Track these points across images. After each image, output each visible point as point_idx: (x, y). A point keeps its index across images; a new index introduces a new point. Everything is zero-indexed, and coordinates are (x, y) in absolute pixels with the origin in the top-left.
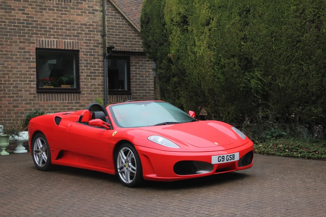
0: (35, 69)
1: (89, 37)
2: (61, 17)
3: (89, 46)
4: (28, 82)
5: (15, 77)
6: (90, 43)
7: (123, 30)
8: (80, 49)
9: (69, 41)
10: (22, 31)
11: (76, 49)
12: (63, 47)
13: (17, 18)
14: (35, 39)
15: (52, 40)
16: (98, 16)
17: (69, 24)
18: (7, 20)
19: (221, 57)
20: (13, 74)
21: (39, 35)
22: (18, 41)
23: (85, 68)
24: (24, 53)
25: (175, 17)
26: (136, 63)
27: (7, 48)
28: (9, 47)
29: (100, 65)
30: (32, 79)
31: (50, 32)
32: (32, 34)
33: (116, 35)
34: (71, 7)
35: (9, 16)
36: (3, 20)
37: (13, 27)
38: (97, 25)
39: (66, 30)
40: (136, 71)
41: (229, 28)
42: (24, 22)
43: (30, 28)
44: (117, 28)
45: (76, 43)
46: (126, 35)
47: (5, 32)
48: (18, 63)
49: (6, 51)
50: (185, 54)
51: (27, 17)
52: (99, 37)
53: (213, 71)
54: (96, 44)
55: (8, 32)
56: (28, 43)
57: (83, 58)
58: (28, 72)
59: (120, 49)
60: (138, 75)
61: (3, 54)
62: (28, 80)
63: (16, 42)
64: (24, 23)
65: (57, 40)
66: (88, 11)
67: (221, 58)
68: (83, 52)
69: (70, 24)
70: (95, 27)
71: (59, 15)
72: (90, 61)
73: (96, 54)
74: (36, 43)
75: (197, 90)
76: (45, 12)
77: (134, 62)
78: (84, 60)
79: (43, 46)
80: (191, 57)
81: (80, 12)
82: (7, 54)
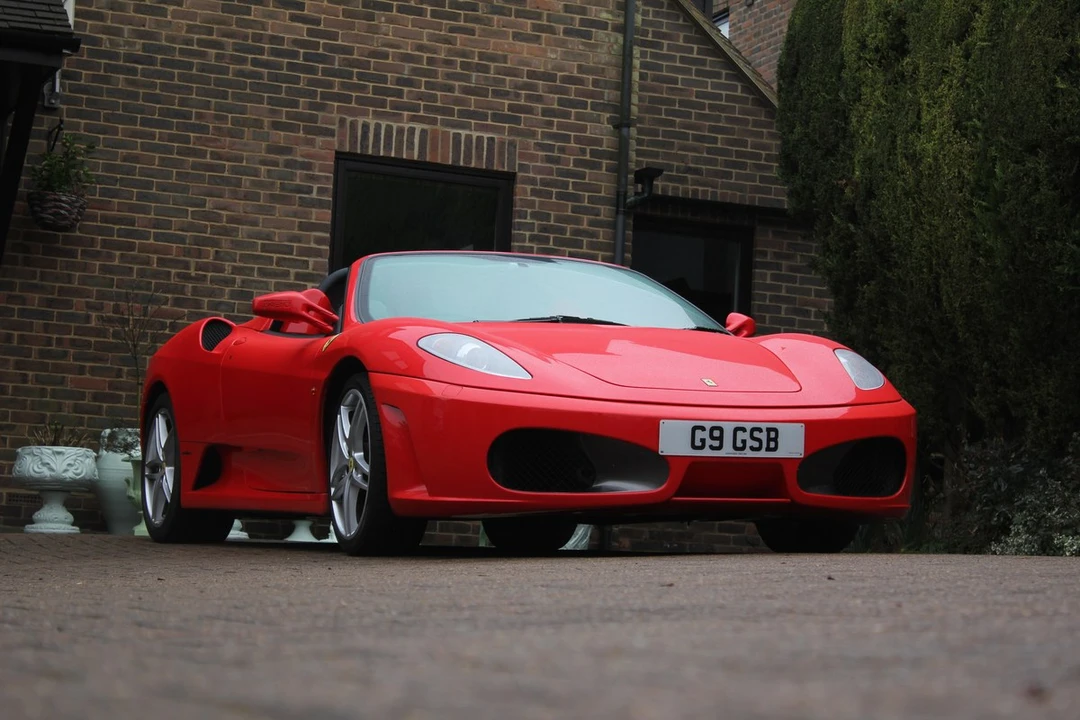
0: (326, 232)
1: (560, 126)
2: (447, 41)
3: (557, 161)
4: (292, 280)
5: (243, 258)
6: (562, 150)
7: (730, 120)
8: (520, 170)
9: (475, 134)
10: (284, 85)
11: (500, 169)
12: (445, 156)
13: (270, 32)
14: (336, 116)
15: (407, 126)
16: (605, 48)
17: (478, 71)
18: (231, 41)
19: (994, 159)
20: (238, 245)
21: (353, 105)
22: (266, 121)
23: (535, 246)
24: (286, 166)
25: (871, 30)
26: (777, 255)
27: (219, 144)
28: (228, 139)
29: (601, 240)
30: (310, 270)
31: (399, 94)
32: (324, 96)
33: (697, 138)
34: (493, 7)
35: (237, 26)
36: (214, 37)
37: (252, 65)
38: (596, 83)
39: (467, 91)
40: (779, 288)
41: (1021, 32)
42: (296, 49)
43: (319, 76)
44: (707, 112)
45: (502, 143)
46: (744, 144)
47: (218, 82)
48: (261, 203)
49: (216, 156)
50: (891, 169)
51: (310, 32)
52: (601, 129)
53: (969, 223)
54: (588, 157)
55: (230, 84)
56: (307, 131)
57: (531, 204)
58: (298, 239)
59: (714, 194)
60: (784, 306)
61: (201, 164)
62: (293, 271)
63: (258, 124)
64: (295, 55)
65: (425, 127)
66: (562, 27)
67: (994, 164)
68: (532, 181)
69: (486, 69)
70: (591, 88)
71: (442, 33)
72: (558, 219)
73: (587, 194)
74: (336, 133)
75: (930, 318)
76: (383, 19)
77: (770, 250)
78: (532, 213)
79: (367, 147)
80: (904, 180)
81: (529, 25)
82: (217, 165)
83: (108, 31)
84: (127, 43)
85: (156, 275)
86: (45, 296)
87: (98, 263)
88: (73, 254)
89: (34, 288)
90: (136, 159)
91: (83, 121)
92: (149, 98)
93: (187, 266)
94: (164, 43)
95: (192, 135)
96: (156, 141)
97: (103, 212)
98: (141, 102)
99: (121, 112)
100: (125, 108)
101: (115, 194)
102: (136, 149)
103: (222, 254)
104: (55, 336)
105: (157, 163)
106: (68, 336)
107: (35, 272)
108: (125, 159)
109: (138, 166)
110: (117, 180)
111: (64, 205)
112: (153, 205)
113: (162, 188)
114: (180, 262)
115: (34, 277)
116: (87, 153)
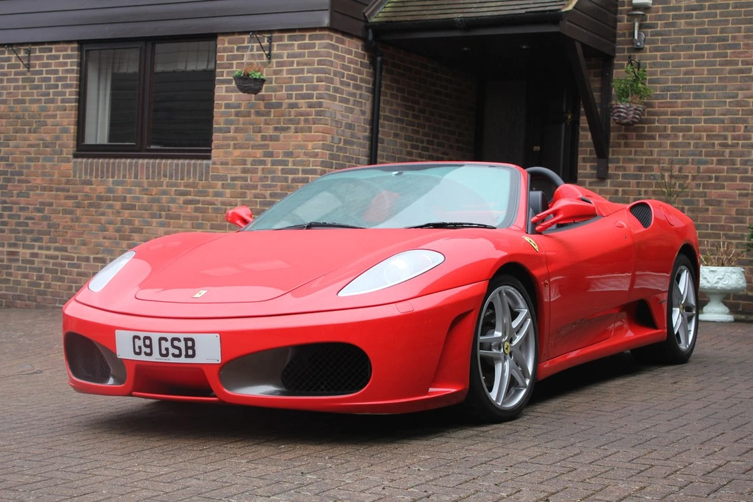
27: (747, 54)
49: (745, 63)
82: (746, 69)
85: (705, 146)
86: (637, 165)
87: (669, 142)
88: (653, 138)
89: (631, 161)
90: (692, 72)
91: (659, 54)
92: (701, 32)
93: (725, 138)
95: (729, 51)
96: (706, 59)
97: (672, 109)
98: (695, 35)
99: (682, 44)
100: (685, 40)
101: (679, 96)
102: (692, 66)
103: (749, 128)
104: (643, 189)
105: (705, 73)
106: (651, 189)
107: (631, 151)
108: (685, 74)
109: (693, 77)
110: (680, 88)
111: (622, 110)
112: (703, 100)
113: (709, 89)
114: (721, 136)
115: (631, 154)
116: (662, 72)
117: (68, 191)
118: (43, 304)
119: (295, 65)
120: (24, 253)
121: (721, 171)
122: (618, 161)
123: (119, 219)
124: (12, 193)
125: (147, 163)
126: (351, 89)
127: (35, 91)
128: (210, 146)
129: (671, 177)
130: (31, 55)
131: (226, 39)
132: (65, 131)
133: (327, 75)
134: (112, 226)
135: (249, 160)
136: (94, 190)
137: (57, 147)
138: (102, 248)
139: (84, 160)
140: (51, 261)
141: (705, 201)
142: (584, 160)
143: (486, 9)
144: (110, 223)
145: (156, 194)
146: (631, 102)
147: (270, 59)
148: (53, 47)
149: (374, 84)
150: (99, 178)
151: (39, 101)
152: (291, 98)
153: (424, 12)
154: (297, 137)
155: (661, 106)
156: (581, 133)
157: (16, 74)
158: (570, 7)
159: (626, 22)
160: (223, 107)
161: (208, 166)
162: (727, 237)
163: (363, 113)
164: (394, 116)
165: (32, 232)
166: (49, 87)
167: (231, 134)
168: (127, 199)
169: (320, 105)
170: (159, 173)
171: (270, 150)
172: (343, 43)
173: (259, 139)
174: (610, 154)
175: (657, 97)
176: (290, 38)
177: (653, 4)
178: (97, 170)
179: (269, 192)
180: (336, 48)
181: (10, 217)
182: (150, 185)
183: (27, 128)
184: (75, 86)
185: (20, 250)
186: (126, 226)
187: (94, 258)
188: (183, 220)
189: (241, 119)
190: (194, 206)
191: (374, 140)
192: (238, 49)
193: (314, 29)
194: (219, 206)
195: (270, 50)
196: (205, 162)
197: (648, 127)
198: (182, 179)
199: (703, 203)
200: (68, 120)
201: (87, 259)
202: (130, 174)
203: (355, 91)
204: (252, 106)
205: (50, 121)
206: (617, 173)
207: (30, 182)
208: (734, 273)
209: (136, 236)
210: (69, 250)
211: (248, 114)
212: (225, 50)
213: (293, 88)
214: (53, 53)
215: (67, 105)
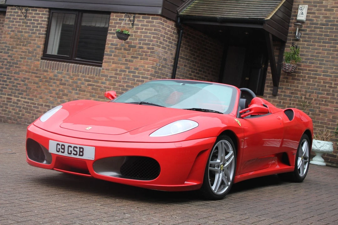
83: (316, 17)
84: (321, 20)
85: (322, 86)
86: (291, 91)
87: (306, 82)
88: (299, 80)
89: (288, 89)
90: (320, 53)
91: (306, 43)
92: (326, 35)
93: (331, 84)
94: (332, 19)
96: (326, 48)
97: (309, 68)
98: (323, 37)
99: (317, 40)
100: (318, 38)
101: (313, 63)
102: (320, 50)
104: (292, 102)
106: (296, 103)
107: (289, 85)
109: (320, 55)
110: (314, 59)
111: (287, 66)
112: (323, 66)
113: (327, 61)
114: (329, 82)
115: (288, 86)
116: (306, 51)
117: (37, 74)
118: (20, 122)
119: (144, 30)
120: (14, 99)
121: (328, 98)
122: (282, 88)
123: (58, 89)
124: (12, 72)
125: (73, 65)
126: (167, 43)
127: (27, 28)
128: (102, 61)
129: (305, 98)
130: (28, 12)
131: (115, 14)
132: (39, 47)
133: (158, 36)
134: (55, 91)
135: (119, 69)
136: (49, 75)
137: (34, 54)
138: (49, 101)
139: (46, 61)
140: (26, 104)
141: (319, 110)
142: (268, 86)
143: (231, 15)
144: (54, 90)
145: (75, 80)
146: (291, 63)
147: (133, 26)
148: (38, 9)
149: (178, 42)
150: (51, 70)
151: (29, 32)
152: (141, 44)
153: (204, 13)
154: (141, 62)
155: (304, 66)
156: (268, 74)
157: (20, 19)
158: (269, 18)
159: (293, 27)
160: (110, 45)
161: (100, 70)
162: (327, 128)
163: (172, 54)
164: (185, 57)
165: (19, 90)
166: (33, 27)
167: (112, 57)
168: (63, 81)
169: (153, 49)
170: (78, 71)
171: (128, 66)
172: (166, 22)
173: (124, 61)
174: (279, 85)
175: (303, 62)
176: (143, 18)
177: (306, 21)
178: (51, 66)
179: (126, 85)
180: (163, 24)
181: (10, 82)
182: (74, 75)
183: (22, 44)
184: (45, 28)
185: (13, 98)
186: (61, 92)
187: (45, 105)
188: (87, 92)
189: (117, 51)
190: (91, 87)
191: (175, 67)
192: (120, 20)
193: (154, 15)
194: (103, 88)
195: (134, 22)
196: (99, 68)
197: (298, 75)
198: (88, 74)
199: (318, 112)
200: (40, 43)
201: (42, 105)
202: (65, 70)
203: (169, 44)
204: (123, 46)
205: (32, 42)
206: (281, 93)
207: (20, 68)
208: (328, 144)
209: (64, 97)
210: (34, 100)
211: (121, 49)
212: (114, 19)
213: (142, 40)
214: (37, 12)
215: (41, 35)
